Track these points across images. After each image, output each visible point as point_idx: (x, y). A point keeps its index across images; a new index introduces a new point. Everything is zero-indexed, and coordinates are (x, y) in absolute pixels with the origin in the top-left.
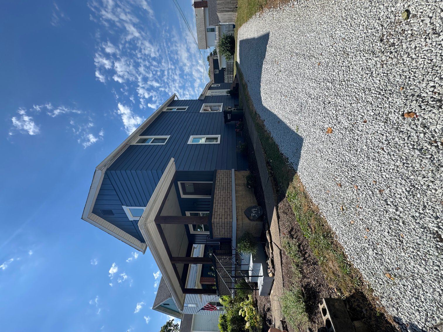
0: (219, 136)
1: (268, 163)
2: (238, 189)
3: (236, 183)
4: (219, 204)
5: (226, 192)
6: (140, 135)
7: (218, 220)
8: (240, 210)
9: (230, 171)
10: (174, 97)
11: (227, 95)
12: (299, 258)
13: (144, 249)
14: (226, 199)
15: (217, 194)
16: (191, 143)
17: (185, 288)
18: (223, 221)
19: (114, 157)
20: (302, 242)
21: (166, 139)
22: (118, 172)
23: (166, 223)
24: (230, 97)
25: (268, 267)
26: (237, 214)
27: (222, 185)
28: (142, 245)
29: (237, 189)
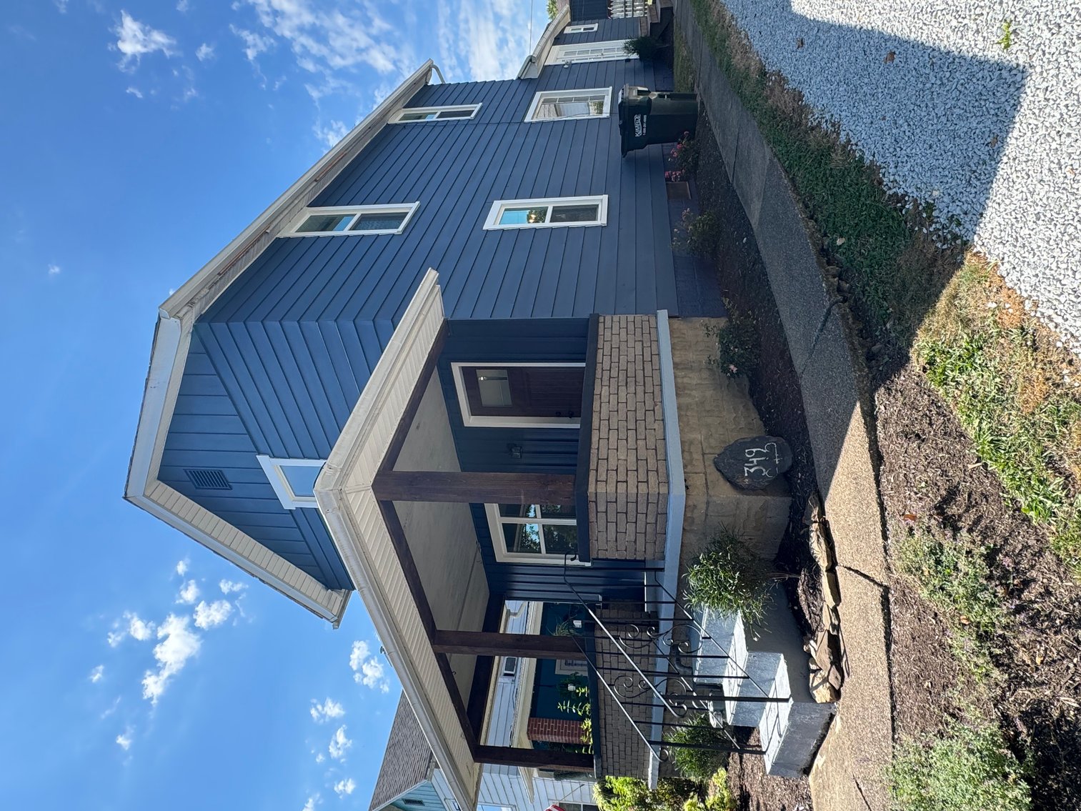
0: (602, 201)
1: (826, 254)
2: (686, 380)
3: (677, 360)
4: (613, 435)
5: (640, 389)
6: (310, 205)
7: (611, 489)
8: (698, 456)
9: (652, 320)
10: (427, 74)
11: (628, 60)
12: (992, 605)
13: (335, 611)
14: (640, 415)
15: (604, 399)
16: (498, 227)
17: (482, 744)
18: (632, 490)
19: (222, 274)
20: (1006, 540)
21: (404, 215)
22: (238, 326)
23: (415, 499)
24: (639, 64)
25: (813, 667)
26: (685, 466)
27: (623, 367)
28: (330, 598)
29: (679, 380)
